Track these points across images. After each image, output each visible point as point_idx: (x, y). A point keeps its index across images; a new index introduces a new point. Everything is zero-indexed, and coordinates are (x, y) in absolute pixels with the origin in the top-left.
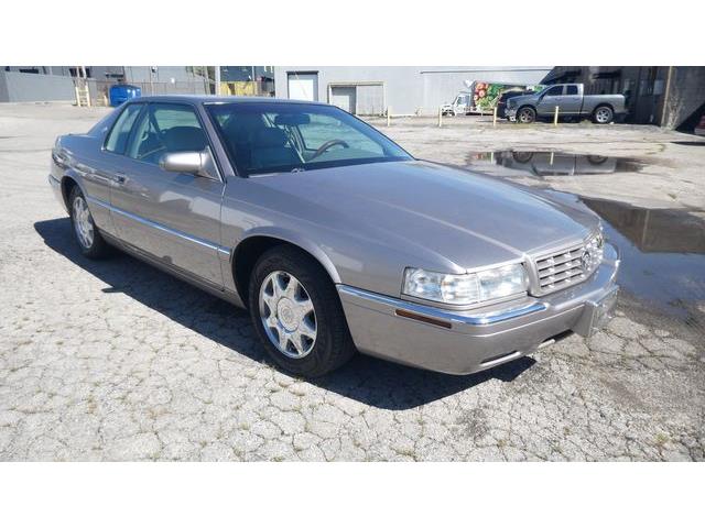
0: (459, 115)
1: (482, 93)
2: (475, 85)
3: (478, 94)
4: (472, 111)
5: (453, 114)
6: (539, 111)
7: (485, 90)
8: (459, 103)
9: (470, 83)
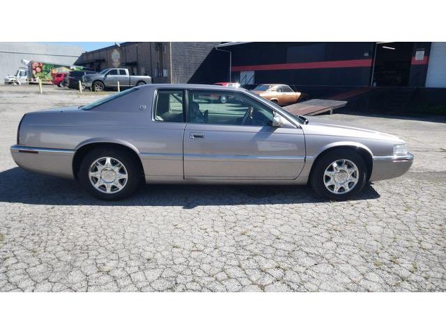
0: (23, 84)
1: (38, 69)
2: (31, 63)
3: (35, 69)
4: (32, 81)
5: (18, 83)
6: (106, 84)
7: (41, 67)
8: (20, 75)
9: (27, 62)
